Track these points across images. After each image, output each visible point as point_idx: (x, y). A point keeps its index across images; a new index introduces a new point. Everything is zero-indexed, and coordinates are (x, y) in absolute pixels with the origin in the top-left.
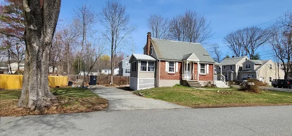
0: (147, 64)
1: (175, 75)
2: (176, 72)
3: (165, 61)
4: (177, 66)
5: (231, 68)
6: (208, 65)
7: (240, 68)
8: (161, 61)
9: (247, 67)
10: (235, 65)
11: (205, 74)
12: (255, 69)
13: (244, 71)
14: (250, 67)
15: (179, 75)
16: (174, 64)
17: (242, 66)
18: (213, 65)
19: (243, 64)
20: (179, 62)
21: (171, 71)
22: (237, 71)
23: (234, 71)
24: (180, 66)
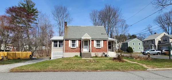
0: (58, 43)
1: (76, 49)
2: (77, 47)
3: (68, 40)
4: (77, 43)
5: (152, 42)
6: (102, 41)
7: (159, 41)
8: (65, 40)
9: (164, 41)
10: (154, 40)
11: (100, 47)
12: (170, 42)
13: (162, 44)
14: (166, 41)
15: (79, 49)
16: (76, 42)
17: (160, 40)
18: (106, 40)
19: (161, 38)
20: (79, 40)
21: (74, 46)
22: (156, 44)
23: (155, 44)
24: (80, 43)
